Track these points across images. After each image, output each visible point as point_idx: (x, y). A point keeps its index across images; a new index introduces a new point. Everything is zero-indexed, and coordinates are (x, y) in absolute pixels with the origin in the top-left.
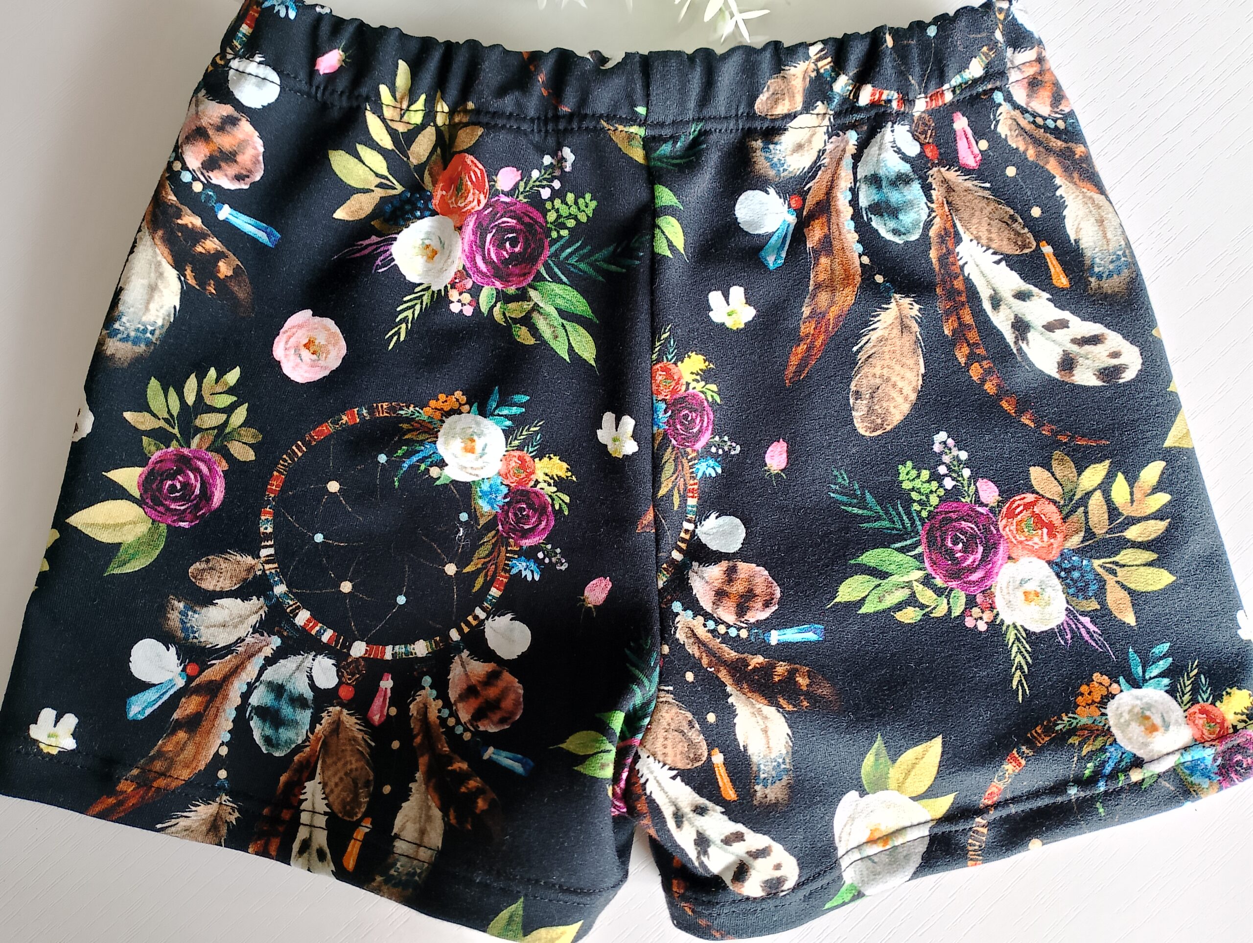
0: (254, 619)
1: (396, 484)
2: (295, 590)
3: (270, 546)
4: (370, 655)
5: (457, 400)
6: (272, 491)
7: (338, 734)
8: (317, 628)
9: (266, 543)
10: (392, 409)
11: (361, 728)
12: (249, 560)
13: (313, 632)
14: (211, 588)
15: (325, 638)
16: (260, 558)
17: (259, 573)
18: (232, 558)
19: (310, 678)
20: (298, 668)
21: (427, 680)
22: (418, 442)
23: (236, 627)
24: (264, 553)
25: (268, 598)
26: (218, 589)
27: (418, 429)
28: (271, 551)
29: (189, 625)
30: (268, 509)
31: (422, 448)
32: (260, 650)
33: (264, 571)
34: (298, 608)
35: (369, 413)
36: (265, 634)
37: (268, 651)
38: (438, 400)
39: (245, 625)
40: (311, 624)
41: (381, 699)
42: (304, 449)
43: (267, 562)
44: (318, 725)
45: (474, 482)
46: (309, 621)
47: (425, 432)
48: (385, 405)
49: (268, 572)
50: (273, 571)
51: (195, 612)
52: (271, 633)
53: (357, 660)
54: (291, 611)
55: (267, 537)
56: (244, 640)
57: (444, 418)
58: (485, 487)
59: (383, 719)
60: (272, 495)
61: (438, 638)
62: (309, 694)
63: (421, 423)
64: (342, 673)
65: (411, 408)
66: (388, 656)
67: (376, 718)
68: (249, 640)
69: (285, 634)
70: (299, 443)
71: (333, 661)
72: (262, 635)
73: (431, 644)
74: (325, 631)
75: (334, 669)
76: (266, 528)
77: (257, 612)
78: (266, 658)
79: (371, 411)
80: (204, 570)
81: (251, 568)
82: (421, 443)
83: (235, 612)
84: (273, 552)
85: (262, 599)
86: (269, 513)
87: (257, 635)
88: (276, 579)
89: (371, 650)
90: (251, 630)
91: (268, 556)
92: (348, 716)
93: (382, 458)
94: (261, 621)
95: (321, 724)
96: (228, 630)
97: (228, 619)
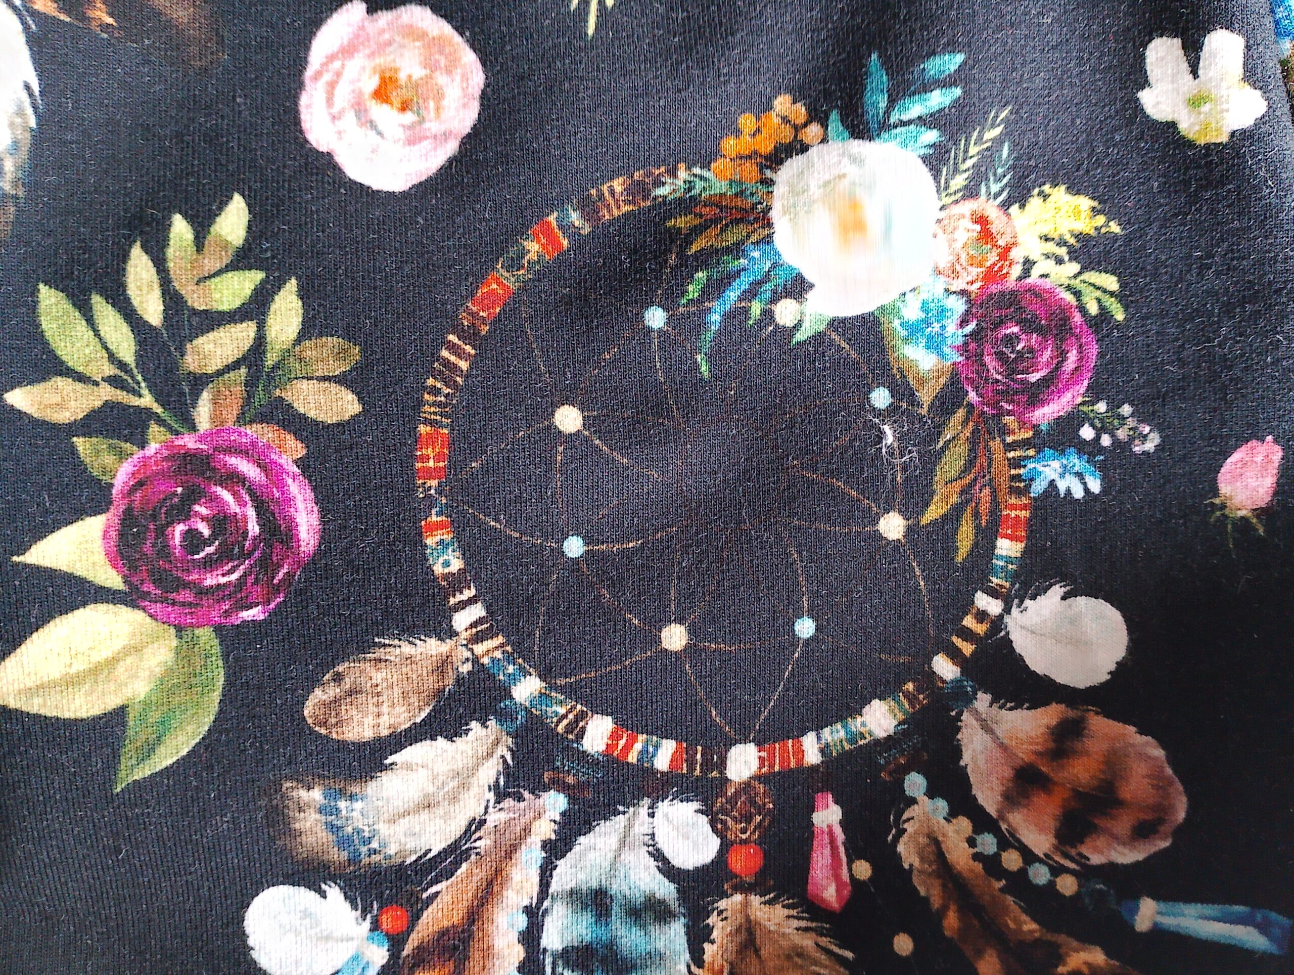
0: (490, 772)
1: (704, 368)
2: (561, 682)
3: (471, 601)
4: (772, 766)
5: (785, 120)
6: (429, 474)
7: (757, 951)
8: (638, 746)
9: (459, 597)
10: (638, 190)
11: (803, 924)
12: (433, 647)
13: (632, 758)
14: (368, 734)
15: (662, 762)
16: (457, 634)
17: (466, 668)
18: (392, 654)
19: (658, 855)
20: (623, 843)
21: (915, 783)
22: (728, 250)
23: (454, 799)
24: (462, 620)
25: (504, 716)
26: (385, 732)
27: (715, 221)
28: (477, 611)
29: (349, 830)
30: (434, 518)
31: (743, 261)
32: (527, 831)
33: (476, 660)
34: (582, 716)
35: (586, 217)
36: (526, 794)
37: (545, 829)
38: (738, 133)
39: (474, 790)
40: (622, 743)
41: (827, 851)
42: (468, 348)
43: (478, 638)
44: (706, 946)
45: (882, 308)
46: (615, 736)
47: (737, 222)
48: (618, 185)
49: (486, 660)
50: (498, 654)
51: (352, 797)
52: (538, 788)
53: (746, 787)
54: (569, 729)
55: (456, 582)
56: (483, 822)
57: (768, 173)
58: (912, 312)
59: (846, 892)
60: (434, 483)
61: (910, 686)
62: (666, 890)
63: (717, 202)
64: (724, 823)
65: (682, 174)
66: (812, 756)
67: (830, 894)
68: (495, 818)
69: (570, 780)
70: (452, 338)
71: (696, 805)
72: (520, 798)
73: (898, 702)
74: (656, 747)
75: (704, 820)
76: (447, 564)
77: (490, 755)
78: (546, 845)
79: (589, 208)
80: (336, 701)
81: (443, 665)
82: (737, 250)
83: (443, 768)
84: (483, 613)
85: (492, 723)
86: (440, 526)
87: (509, 803)
88: (511, 669)
89: (772, 756)
90: (491, 796)
91: (473, 625)
92: (766, 908)
93: (656, 318)
94: (507, 770)
95: (712, 942)
96: (440, 811)
97: (431, 789)
